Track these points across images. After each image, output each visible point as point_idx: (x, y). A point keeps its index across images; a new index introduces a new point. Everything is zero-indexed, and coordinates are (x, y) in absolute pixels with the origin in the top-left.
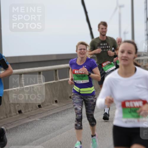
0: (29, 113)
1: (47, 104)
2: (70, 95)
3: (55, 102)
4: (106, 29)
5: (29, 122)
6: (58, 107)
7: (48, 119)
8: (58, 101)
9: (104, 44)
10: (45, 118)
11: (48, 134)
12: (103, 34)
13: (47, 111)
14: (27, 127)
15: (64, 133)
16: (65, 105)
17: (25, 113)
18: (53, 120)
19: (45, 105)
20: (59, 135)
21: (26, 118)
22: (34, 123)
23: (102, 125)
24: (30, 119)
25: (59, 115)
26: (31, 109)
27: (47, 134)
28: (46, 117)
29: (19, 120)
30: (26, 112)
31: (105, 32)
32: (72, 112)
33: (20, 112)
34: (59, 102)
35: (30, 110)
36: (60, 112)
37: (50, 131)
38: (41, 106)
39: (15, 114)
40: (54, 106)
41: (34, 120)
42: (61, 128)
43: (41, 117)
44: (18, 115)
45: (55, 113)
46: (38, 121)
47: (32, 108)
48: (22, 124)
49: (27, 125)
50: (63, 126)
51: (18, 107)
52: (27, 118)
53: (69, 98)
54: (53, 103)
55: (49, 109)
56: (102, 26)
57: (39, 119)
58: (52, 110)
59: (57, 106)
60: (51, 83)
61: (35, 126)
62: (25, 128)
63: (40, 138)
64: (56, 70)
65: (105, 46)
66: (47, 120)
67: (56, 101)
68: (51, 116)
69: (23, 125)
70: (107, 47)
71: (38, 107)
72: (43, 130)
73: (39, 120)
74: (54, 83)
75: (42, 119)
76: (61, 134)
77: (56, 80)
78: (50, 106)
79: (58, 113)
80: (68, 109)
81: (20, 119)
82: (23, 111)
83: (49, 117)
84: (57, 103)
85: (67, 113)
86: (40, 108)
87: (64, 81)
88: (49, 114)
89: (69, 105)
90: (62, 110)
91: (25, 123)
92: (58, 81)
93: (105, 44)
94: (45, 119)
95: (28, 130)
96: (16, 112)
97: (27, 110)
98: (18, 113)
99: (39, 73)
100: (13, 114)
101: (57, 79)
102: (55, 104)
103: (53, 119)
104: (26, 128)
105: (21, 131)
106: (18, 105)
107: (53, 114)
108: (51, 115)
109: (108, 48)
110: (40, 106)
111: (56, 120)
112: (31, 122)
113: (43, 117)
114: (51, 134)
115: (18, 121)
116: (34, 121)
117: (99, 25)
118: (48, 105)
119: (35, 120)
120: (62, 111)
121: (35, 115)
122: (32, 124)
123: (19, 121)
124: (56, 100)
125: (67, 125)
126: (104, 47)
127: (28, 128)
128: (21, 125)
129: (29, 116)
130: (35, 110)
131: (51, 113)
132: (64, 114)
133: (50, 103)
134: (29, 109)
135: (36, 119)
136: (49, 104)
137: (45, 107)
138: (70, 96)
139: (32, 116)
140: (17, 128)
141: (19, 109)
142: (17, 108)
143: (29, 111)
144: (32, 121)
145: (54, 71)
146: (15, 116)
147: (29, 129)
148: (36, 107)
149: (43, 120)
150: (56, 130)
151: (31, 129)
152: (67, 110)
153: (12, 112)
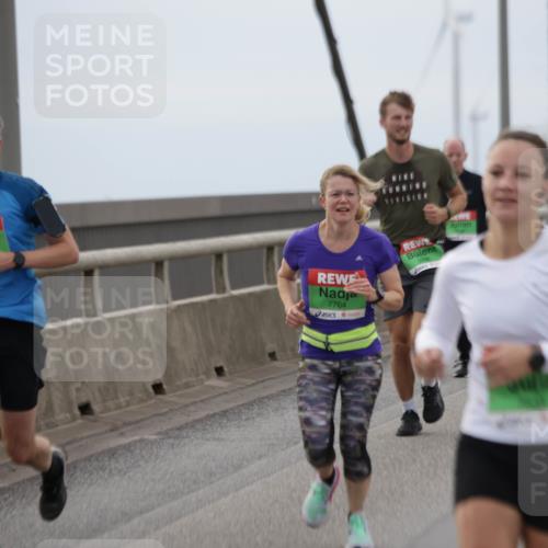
0: (118, 411)
1: (184, 381)
2: (270, 347)
3: (214, 373)
4: (409, 117)
5: (120, 446)
6: (226, 393)
7: (187, 437)
8: (226, 369)
9: (406, 177)
10: (177, 432)
11: (188, 493)
12: (398, 136)
13: (187, 406)
14: (113, 466)
15: (248, 489)
16: (253, 384)
17: (102, 413)
18: (208, 440)
19: (179, 383)
20: (231, 496)
21: (106, 432)
22: (138, 451)
23: (387, 460)
24: (122, 434)
25: (228, 420)
26: (128, 398)
27: (186, 490)
28: (180, 429)
29: (82, 439)
30: (107, 410)
31: (407, 129)
32: (277, 410)
33: (85, 409)
34: (231, 373)
35: (124, 404)
36: (232, 409)
37: (195, 482)
38: (165, 386)
39: (68, 415)
40: (213, 388)
41: (136, 438)
42: (238, 468)
43: (165, 429)
44: (80, 421)
45: (214, 415)
46: (152, 443)
47: (131, 394)
48: (92, 456)
49: (110, 458)
50: (245, 463)
51: (78, 390)
52: (112, 430)
53: (268, 359)
54: (208, 377)
55: (192, 400)
56: (395, 109)
57: (154, 437)
58: (202, 401)
59: (221, 388)
60: (202, 304)
61: (142, 463)
62: (104, 471)
63: (159, 505)
64: (219, 256)
65: (408, 182)
66: (187, 440)
67: (219, 371)
68: (198, 426)
69: (98, 456)
70: (414, 187)
71: (151, 390)
72: (168, 477)
73: (156, 440)
74: (211, 301)
75: (166, 434)
76: (237, 490)
77: (218, 292)
78: (197, 388)
79: (224, 413)
80: (263, 398)
81: (85, 434)
82: (96, 407)
83: (193, 426)
84: (223, 378)
85: (259, 415)
86: (160, 397)
87: (250, 294)
88: (191, 419)
89: (266, 383)
90: (241, 403)
91: (103, 452)
92: (226, 295)
93: (409, 176)
94: (177, 437)
95: (117, 478)
96: (70, 411)
97: (110, 404)
98: (77, 412)
99: (158, 264)
100: (61, 416)
101: (222, 289)
102: (215, 382)
103: (209, 436)
104: (107, 471)
105: (89, 481)
106: (79, 385)
107: (209, 417)
108: (200, 421)
109: (422, 191)
110: (158, 388)
111: (218, 439)
112: (128, 448)
113: (172, 429)
114: (201, 492)
115: (76, 445)
116: (136, 442)
117: (384, 105)
118: (187, 386)
119: (141, 441)
120: (243, 405)
121: (142, 420)
122: (129, 454)
123: (83, 442)
124: (218, 365)
125: (260, 457)
126: (404, 188)
127: (116, 468)
128: (89, 459)
129: (119, 423)
130: (142, 401)
131: (202, 414)
132: (247, 419)
133: (197, 375)
134: (117, 398)
135: (146, 437)
136: (194, 379)
137: (179, 393)
138: (271, 351)
139: (129, 424)
140: (75, 467)
141: (84, 400)
142: (74, 394)
143: (119, 407)
144: (130, 444)
145: (213, 258)
146: (65, 423)
147: (120, 471)
148: (146, 390)
149: (171, 441)
150: (218, 476)
151: (125, 474)
152: (260, 401)
153: (57, 408)
